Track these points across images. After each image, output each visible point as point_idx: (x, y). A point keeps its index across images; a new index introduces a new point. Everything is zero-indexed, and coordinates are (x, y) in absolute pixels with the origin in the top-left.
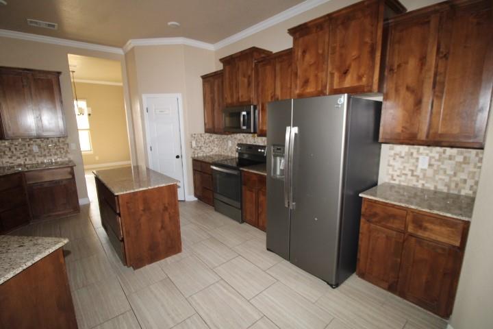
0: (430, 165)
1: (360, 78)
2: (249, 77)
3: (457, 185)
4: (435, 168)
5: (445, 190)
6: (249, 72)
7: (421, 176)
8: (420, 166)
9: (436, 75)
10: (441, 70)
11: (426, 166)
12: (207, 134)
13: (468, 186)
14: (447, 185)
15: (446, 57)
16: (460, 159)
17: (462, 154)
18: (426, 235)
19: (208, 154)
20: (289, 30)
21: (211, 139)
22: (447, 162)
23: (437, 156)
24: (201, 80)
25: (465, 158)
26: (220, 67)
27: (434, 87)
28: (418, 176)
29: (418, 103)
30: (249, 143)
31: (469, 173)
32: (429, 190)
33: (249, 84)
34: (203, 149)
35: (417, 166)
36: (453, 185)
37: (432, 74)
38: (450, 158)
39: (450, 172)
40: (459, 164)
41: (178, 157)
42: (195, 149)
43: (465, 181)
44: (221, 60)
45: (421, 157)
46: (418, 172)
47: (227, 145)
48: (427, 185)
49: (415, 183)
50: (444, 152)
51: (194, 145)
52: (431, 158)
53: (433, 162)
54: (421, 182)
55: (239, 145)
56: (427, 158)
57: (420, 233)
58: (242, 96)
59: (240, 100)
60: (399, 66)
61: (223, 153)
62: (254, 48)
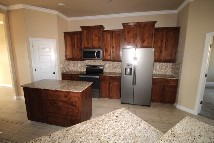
0: (160, 68)
1: (149, 43)
2: (100, 37)
3: (166, 72)
4: (161, 68)
5: (163, 74)
6: (99, 35)
7: (158, 71)
8: (157, 68)
9: (165, 44)
10: (166, 43)
11: (159, 68)
12: (66, 61)
13: (168, 72)
14: (164, 73)
15: (168, 40)
16: (166, 66)
17: (166, 64)
18: (170, 84)
19: (67, 71)
20: (122, 23)
21: (68, 63)
22: (164, 66)
23: (161, 65)
24: (63, 34)
25: (167, 65)
26: (80, 30)
27: (165, 48)
28: (157, 71)
29: (161, 52)
30: (92, 64)
31: (168, 69)
32: (159, 74)
33: (99, 40)
34: (65, 68)
35: (156, 68)
36: (165, 72)
37: (164, 44)
38: (164, 65)
39: (164, 69)
40: (166, 67)
41: (54, 73)
42: (63, 69)
43: (167, 71)
44: (81, 27)
45: (157, 66)
46: (157, 70)
47: (78, 66)
48: (159, 73)
49: (156, 73)
50: (163, 64)
51: (62, 67)
52: (160, 66)
53: (160, 67)
54: (158, 72)
55: (86, 65)
56: (159, 66)
57: (168, 85)
58: (95, 44)
59: (94, 46)
60: (157, 41)
61: (74, 70)
62: (102, 26)
